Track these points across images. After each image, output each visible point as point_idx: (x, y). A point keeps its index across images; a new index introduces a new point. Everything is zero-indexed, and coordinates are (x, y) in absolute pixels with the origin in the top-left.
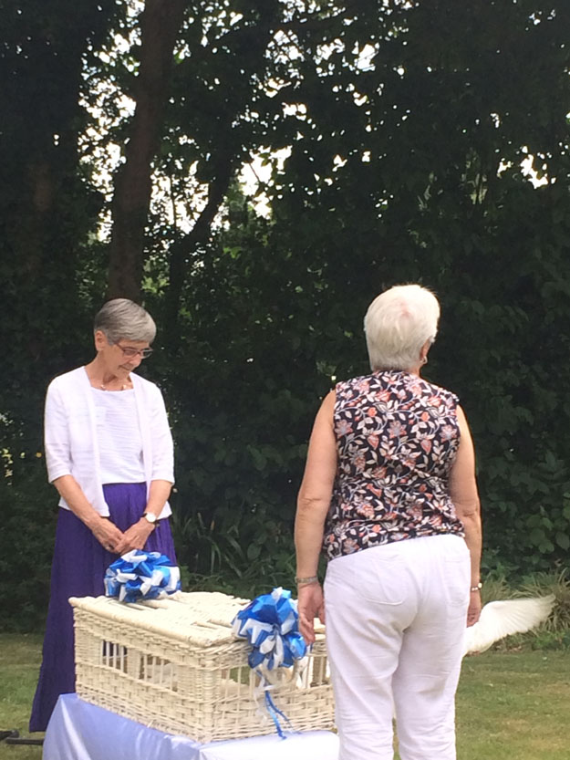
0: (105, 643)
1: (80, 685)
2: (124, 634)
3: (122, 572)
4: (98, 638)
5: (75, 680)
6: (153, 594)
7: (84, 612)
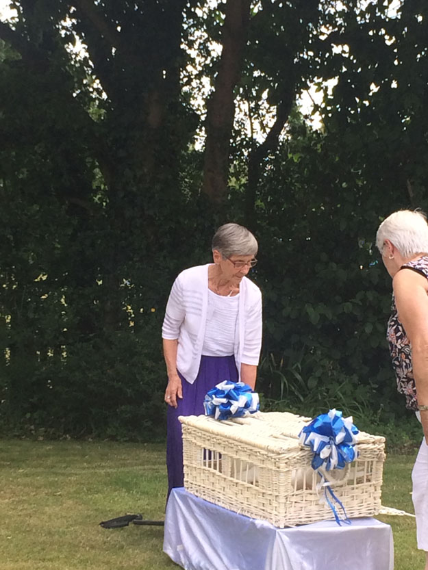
0: (205, 450)
1: (187, 481)
2: (219, 444)
3: (216, 397)
4: (200, 446)
5: (184, 477)
6: (240, 413)
7: (189, 427)
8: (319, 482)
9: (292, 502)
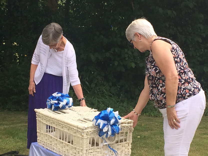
0: (47, 126)
2: (54, 123)
3: (52, 100)
4: (45, 124)
5: (37, 138)
7: (40, 114)
8: (102, 142)
9: (89, 152)
